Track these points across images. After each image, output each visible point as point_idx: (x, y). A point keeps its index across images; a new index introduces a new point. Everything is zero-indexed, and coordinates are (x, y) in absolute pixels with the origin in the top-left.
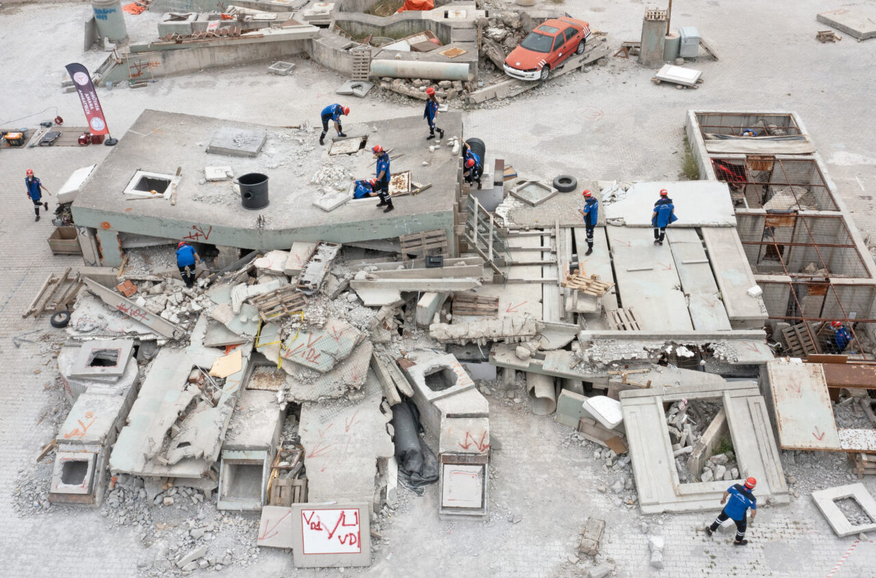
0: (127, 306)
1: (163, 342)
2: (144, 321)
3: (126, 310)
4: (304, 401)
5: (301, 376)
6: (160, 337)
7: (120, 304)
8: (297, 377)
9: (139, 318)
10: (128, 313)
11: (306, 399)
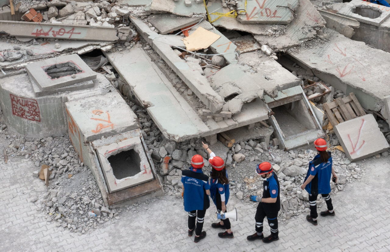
0: (46, 30)
1: (109, 47)
2: (74, 37)
3: (47, 34)
4: (289, 48)
5: (270, 31)
6: (102, 44)
7: (35, 31)
8: (267, 33)
9: (66, 36)
10: (51, 35)
11: (291, 45)
